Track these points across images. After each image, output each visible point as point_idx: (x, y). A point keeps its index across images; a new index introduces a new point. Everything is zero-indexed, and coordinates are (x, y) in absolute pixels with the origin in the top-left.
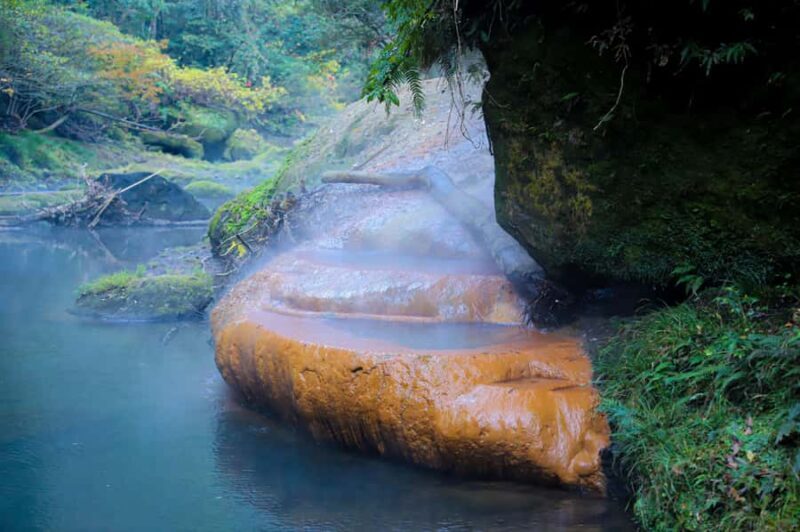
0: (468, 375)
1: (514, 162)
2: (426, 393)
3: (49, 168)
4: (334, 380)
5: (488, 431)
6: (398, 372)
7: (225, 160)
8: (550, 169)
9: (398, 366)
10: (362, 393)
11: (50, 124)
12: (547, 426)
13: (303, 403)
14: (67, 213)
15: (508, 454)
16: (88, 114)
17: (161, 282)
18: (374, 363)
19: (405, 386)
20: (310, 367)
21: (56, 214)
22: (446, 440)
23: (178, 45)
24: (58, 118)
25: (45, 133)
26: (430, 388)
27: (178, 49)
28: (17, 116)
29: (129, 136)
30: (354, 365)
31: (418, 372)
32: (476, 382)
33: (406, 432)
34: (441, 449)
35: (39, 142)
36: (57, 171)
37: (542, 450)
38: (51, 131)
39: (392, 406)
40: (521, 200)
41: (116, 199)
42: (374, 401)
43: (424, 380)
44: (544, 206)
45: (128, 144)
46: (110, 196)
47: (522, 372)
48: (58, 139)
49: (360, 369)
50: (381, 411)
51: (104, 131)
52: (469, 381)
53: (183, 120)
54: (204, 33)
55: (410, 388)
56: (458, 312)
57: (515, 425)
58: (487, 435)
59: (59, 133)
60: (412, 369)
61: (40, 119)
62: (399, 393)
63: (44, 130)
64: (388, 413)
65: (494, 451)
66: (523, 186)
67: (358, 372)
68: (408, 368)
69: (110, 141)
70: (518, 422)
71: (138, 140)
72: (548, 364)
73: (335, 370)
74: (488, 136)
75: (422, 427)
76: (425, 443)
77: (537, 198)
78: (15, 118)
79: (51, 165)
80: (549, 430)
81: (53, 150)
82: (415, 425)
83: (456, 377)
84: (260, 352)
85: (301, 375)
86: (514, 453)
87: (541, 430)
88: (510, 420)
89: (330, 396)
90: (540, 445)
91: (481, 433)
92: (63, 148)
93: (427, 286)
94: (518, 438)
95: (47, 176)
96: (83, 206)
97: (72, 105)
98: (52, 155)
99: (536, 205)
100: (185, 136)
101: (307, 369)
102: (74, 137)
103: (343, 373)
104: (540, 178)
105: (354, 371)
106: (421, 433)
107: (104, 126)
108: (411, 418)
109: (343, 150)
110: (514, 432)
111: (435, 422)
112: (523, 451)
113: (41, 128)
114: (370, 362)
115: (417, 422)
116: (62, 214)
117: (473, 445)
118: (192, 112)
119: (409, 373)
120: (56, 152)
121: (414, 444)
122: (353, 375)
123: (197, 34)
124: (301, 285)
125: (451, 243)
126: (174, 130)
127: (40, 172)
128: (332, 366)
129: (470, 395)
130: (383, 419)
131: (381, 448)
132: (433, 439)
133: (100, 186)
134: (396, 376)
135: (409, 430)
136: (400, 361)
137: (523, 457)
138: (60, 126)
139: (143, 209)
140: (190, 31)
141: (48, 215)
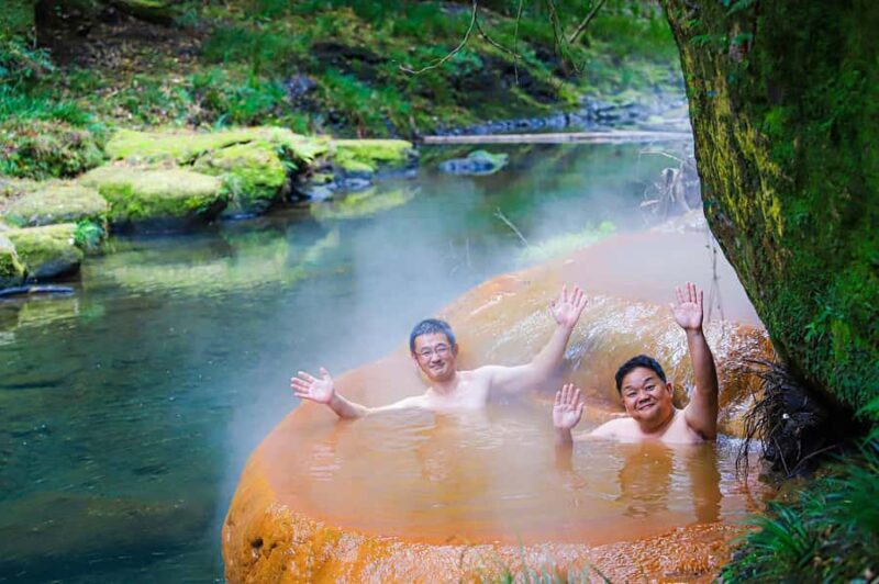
49: (261, 543)
67: (261, 550)
103: (244, 544)
105: (255, 545)
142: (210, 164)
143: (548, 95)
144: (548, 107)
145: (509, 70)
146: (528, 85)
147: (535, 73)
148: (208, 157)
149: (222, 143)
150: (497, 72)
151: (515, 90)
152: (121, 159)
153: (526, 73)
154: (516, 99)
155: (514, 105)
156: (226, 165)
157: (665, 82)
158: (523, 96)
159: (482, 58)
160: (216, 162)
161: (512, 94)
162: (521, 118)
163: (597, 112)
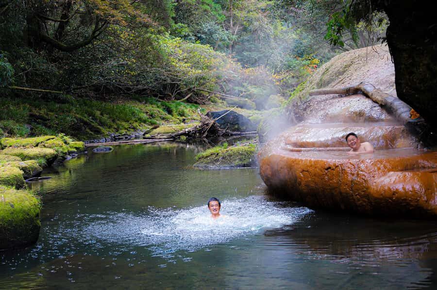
0: (385, 167)
1: (405, 64)
2: (364, 177)
3: (185, 116)
4: (317, 175)
5: (397, 193)
6: (349, 168)
7: (265, 109)
8: (424, 65)
9: (349, 165)
10: (332, 180)
11: (184, 97)
12: (428, 189)
13: (303, 187)
14: (193, 131)
15: (408, 204)
16: (202, 92)
17: (235, 150)
18: (337, 165)
19: (353, 175)
20: (305, 170)
21: (188, 131)
22: (376, 199)
23: (242, 58)
24: (188, 94)
25: (182, 101)
26: (366, 174)
27: (242, 59)
28: (171, 94)
29: (221, 101)
30: (327, 166)
31: (359, 167)
32: (389, 171)
33: (354, 197)
34: (373, 204)
35: (180, 105)
36: (189, 117)
37: (426, 201)
38: (185, 100)
39: (347, 184)
40: (410, 84)
41: (214, 123)
42: (338, 183)
43: (362, 171)
44: (422, 85)
45: (220, 105)
46: (212, 122)
47: (414, 165)
48: (189, 104)
49: (330, 168)
50: (341, 188)
51: (209, 99)
52: (386, 170)
53: (245, 92)
54: (254, 51)
55: (356, 175)
56: (380, 143)
57: (411, 189)
58: (396, 195)
59: (189, 101)
60: (356, 166)
61: (180, 96)
62: (350, 178)
63: (182, 100)
64: (345, 188)
65: (401, 203)
66: (410, 76)
67: (329, 170)
68: (353, 165)
69: (212, 103)
70: (413, 187)
71: (225, 103)
72: (428, 161)
73: (318, 170)
74: (391, 54)
75: (363, 193)
76: (365, 202)
77: (418, 81)
78: (169, 95)
79: (185, 115)
80: (430, 191)
81: (186, 108)
82: (359, 193)
83: (379, 169)
84: (280, 166)
85: (301, 174)
86: (412, 203)
87: (425, 191)
88: (408, 187)
89: (315, 183)
90: (425, 198)
91: (393, 194)
92: (191, 107)
93: (363, 132)
94: (413, 195)
95: (184, 120)
96: (200, 127)
97: (194, 88)
98: (186, 111)
99: (417, 85)
100: (247, 99)
101: (303, 171)
102: (196, 103)
103: (322, 171)
104: (419, 70)
105: (327, 169)
106: (362, 196)
107: (209, 97)
108: (357, 190)
109: (320, 85)
110: (410, 193)
111: (369, 191)
112: (416, 202)
113: (181, 99)
114: (335, 165)
115: (360, 191)
116: (191, 132)
117: (390, 200)
118: (249, 88)
119: (354, 168)
120: (188, 109)
121: (359, 202)
122: (326, 171)
123: (250, 52)
124: (300, 137)
125: (375, 115)
126: (242, 96)
127: (181, 118)
128: (316, 168)
129: (387, 176)
130: (343, 191)
131: (343, 207)
132: (368, 199)
133: (206, 117)
134: (348, 170)
135: (356, 195)
136: (350, 163)
137: (416, 205)
138: (189, 98)
139: (227, 127)
140: (247, 51)
141: (184, 132)
142: (44, 145)
143: (98, 132)
144: (99, 136)
145: (86, 123)
146: (92, 128)
147: (93, 124)
148: (43, 144)
149: (46, 139)
150: (82, 124)
151: (88, 130)
152: (11, 146)
153: (90, 124)
154: (88, 133)
155: (88, 135)
156: (49, 146)
157: (130, 128)
158: (90, 132)
159: (77, 119)
160: (46, 145)
161: (87, 131)
162: (91, 139)
163: (114, 137)
